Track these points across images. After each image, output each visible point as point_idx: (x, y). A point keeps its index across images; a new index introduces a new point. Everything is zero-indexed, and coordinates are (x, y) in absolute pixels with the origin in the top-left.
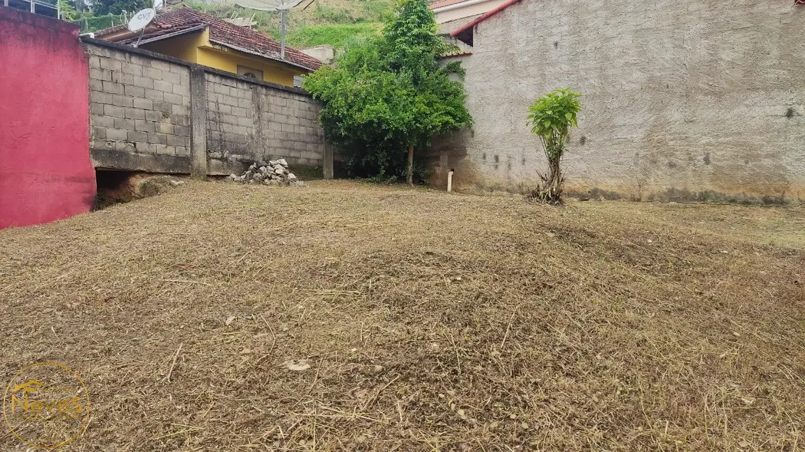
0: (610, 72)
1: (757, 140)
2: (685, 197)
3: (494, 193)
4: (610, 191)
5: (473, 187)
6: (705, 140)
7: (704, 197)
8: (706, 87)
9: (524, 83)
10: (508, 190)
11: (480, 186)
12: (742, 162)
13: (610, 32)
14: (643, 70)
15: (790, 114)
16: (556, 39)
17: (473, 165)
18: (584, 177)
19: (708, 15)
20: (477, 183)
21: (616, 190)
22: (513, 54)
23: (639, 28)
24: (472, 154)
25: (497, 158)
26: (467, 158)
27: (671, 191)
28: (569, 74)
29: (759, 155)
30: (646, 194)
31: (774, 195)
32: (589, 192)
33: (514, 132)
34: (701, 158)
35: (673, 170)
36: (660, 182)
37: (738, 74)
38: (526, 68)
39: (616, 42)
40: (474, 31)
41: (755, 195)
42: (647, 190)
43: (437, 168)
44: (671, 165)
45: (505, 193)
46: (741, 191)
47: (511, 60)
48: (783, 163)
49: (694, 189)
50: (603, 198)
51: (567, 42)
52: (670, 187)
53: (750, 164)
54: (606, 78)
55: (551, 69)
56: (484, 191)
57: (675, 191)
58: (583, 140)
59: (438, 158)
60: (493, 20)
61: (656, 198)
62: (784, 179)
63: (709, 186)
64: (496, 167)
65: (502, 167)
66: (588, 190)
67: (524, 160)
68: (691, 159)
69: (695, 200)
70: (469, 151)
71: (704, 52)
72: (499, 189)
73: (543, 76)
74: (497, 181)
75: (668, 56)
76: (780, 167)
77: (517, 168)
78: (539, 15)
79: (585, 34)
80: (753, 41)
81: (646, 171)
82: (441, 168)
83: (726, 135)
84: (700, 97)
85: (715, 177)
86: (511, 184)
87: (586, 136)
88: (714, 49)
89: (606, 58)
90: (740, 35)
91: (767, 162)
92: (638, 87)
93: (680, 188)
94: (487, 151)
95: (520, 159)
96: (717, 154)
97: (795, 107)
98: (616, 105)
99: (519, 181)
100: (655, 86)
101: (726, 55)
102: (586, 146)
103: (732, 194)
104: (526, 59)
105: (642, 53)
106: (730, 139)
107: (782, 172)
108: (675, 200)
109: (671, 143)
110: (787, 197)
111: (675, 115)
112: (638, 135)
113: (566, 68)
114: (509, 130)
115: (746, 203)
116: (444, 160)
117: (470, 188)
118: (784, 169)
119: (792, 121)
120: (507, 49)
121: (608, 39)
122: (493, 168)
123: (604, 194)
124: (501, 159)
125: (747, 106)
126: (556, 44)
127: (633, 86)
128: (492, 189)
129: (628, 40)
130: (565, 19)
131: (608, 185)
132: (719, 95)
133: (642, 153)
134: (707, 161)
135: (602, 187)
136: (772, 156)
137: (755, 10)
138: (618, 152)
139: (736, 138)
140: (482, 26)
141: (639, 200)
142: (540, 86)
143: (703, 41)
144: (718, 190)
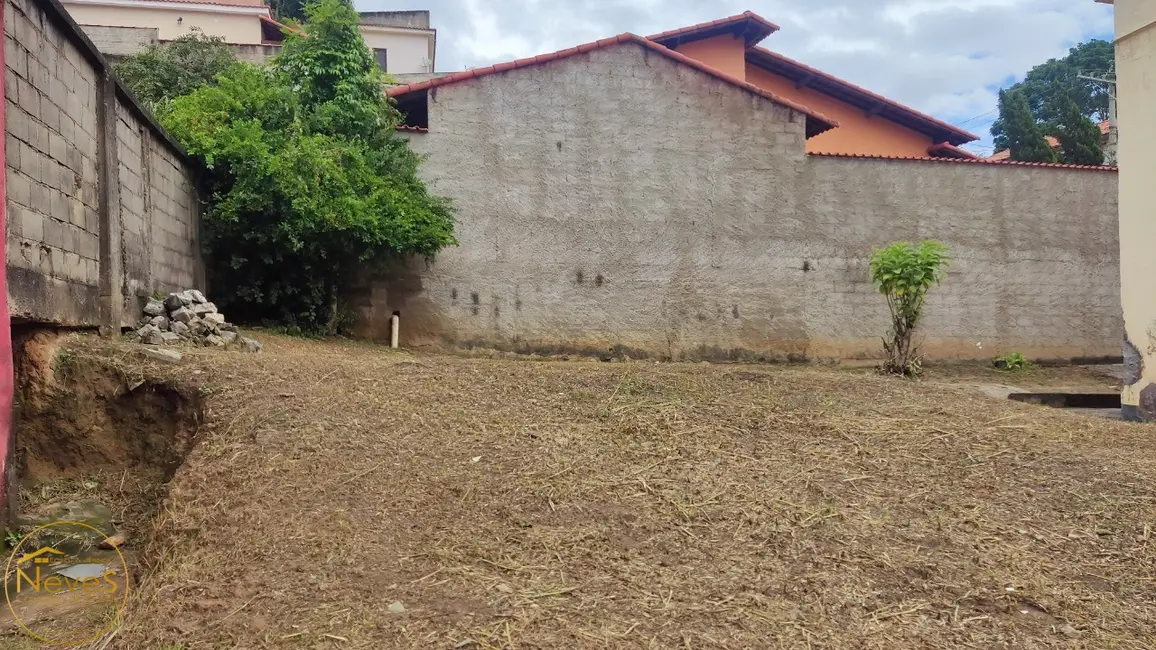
0: (630, 195)
1: (780, 293)
2: (716, 356)
3: (473, 352)
4: (636, 347)
5: (436, 343)
6: (732, 290)
7: (735, 356)
8: (731, 229)
9: (516, 191)
10: (496, 347)
11: (449, 340)
12: (767, 317)
13: (628, 145)
14: (666, 199)
15: (806, 268)
16: (560, 138)
17: (435, 307)
18: (602, 330)
19: (731, 147)
20: (442, 336)
21: (642, 346)
22: (496, 146)
23: (660, 147)
24: (433, 289)
25: (475, 298)
26: (423, 295)
27: (703, 349)
28: (578, 189)
29: (781, 310)
30: (676, 352)
31: (798, 353)
32: (611, 349)
33: (500, 261)
34: (730, 310)
35: (704, 324)
36: (690, 338)
37: (760, 220)
38: (516, 170)
39: (634, 158)
40: (429, 97)
41: (782, 353)
42: (677, 347)
43: (365, 310)
44: (701, 318)
45: (492, 351)
46: (769, 348)
47: (493, 155)
48: (803, 318)
49: (726, 346)
50: (628, 358)
51: (574, 144)
52: (701, 343)
53: (775, 319)
54: (625, 202)
55: (554, 178)
56: (457, 348)
57: (707, 350)
58: (599, 280)
59: (367, 292)
60: (462, 89)
61: (688, 356)
62: (805, 336)
63: (739, 343)
64: (475, 312)
65: (485, 311)
66: (608, 347)
67: (518, 303)
68: (719, 311)
69: (727, 359)
70: (426, 283)
71: (727, 189)
72: (481, 344)
73: (542, 185)
74: (478, 332)
75: (692, 187)
76: (799, 323)
77: (508, 315)
78: (534, 99)
79: (596, 139)
80: (774, 185)
81: (675, 324)
82: (373, 309)
83: (752, 285)
84: (726, 239)
85: (744, 332)
86: (500, 337)
87: (604, 274)
88: (736, 186)
89: (624, 177)
90: (760, 176)
91: (789, 317)
92: (661, 219)
93: (710, 345)
94: (461, 288)
95: (513, 301)
96: (745, 306)
97: (810, 260)
98: (638, 237)
99: (512, 334)
100: (679, 220)
101: (750, 197)
102: (603, 288)
103: (761, 352)
104: (516, 156)
105: (665, 178)
106: (755, 289)
107: (802, 328)
108: (708, 359)
109: (700, 291)
110: (808, 356)
111: (702, 258)
112: (664, 279)
113: (574, 180)
114: (494, 257)
115: (773, 362)
116: (380, 296)
117: (432, 342)
118: (805, 326)
119: (809, 275)
120: (486, 136)
121: (625, 153)
122: (469, 312)
123: (628, 351)
124: (483, 299)
125: (769, 255)
126: (559, 145)
127: (656, 217)
128: (470, 345)
129: (648, 159)
130: (569, 114)
131: (634, 339)
132: (744, 240)
133: (670, 301)
134: (735, 313)
135: (626, 344)
136: (794, 311)
137: (774, 152)
138: (643, 297)
139: (761, 289)
140: (443, 93)
141: (669, 359)
142: (539, 200)
143: (727, 177)
144: (747, 348)
